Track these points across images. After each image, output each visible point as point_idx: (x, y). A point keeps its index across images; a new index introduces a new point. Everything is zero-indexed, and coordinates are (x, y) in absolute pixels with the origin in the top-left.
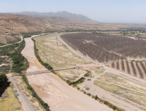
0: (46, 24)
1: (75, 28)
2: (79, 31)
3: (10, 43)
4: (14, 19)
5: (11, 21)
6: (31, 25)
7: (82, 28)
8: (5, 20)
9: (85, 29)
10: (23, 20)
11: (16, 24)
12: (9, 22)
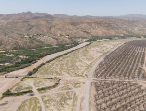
0: (134, 28)
3: (59, 45)
4: (97, 22)
6: (113, 28)
10: (106, 23)
11: (97, 27)
12: (91, 25)
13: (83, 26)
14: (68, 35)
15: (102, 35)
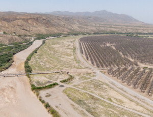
0: (73, 25)
1: (108, 30)
2: (111, 34)
3: (12, 44)
4: (34, 19)
5: (30, 21)
6: (53, 25)
7: (117, 30)
8: (23, 19)
9: (120, 31)
10: (44, 19)
11: (35, 24)
12: (28, 22)
13: (19, 23)
14: (15, 33)
15: (46, 33)
